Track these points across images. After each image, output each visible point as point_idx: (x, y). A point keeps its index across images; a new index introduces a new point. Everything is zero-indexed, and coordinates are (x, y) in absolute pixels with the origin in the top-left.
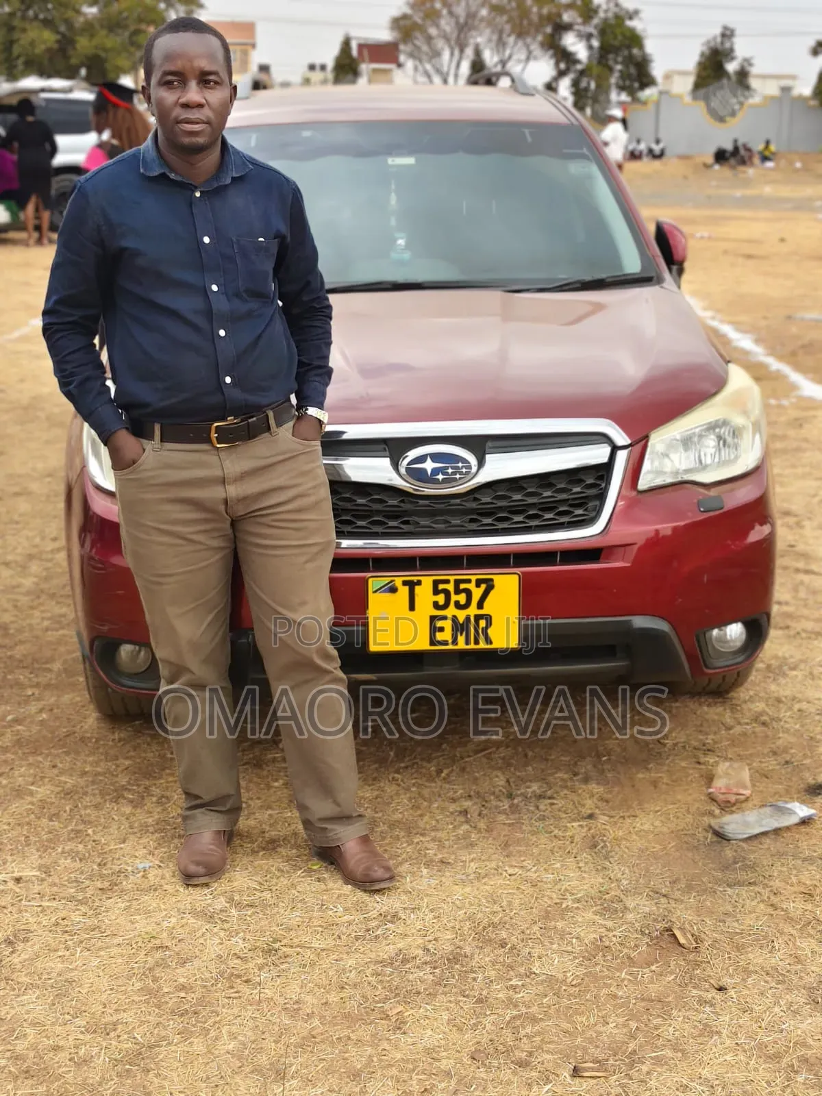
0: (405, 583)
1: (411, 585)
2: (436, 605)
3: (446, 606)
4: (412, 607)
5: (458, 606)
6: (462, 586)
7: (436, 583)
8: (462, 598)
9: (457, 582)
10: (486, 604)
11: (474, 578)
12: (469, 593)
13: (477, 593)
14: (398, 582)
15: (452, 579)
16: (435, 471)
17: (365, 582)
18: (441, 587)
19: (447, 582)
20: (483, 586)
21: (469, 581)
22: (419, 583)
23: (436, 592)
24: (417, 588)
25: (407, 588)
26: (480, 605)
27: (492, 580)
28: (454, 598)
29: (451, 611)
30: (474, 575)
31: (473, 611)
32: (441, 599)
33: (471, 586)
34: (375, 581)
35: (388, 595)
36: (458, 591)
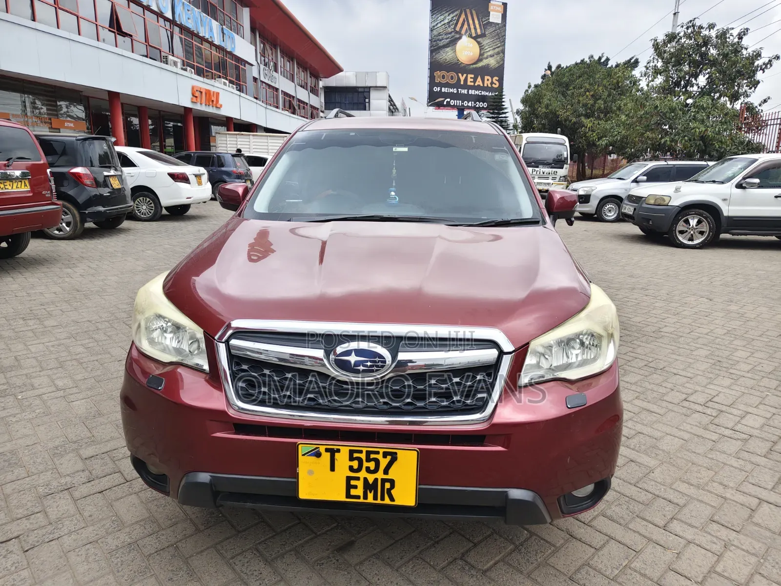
0: (327, 450)
1: (333, 452)
2: (351, 469)
3: (359, 470)
4: (332, 469)
5: (368, 470)
6: (372, 456)
7: (351, 452)
8: (372, 465)
9: (368, 453)
10: (390, 471)
11: (381, 451)
12: (377, 462)
13: (384, 462)
14: (322, 449)
15: (364, 450)
16: (357, 364)
17: (295, 447)
18: (355, 455)
19: (361, 452)
20: (389, 458)
21: (378, 453)
22: (338, 451)
23: (351, 459)
24: (337, 454)
25: (329, 454)
26: (386, 472)
27: (396, 453)
28: (365, 464)
29: (363, 474)
30: (382, 447)
31: (380, 475)
32: (355, 464)
33: (380, 457)
34: (304, 446)
35: (314, 458)
36: (368, 460)
